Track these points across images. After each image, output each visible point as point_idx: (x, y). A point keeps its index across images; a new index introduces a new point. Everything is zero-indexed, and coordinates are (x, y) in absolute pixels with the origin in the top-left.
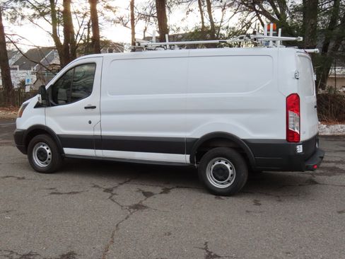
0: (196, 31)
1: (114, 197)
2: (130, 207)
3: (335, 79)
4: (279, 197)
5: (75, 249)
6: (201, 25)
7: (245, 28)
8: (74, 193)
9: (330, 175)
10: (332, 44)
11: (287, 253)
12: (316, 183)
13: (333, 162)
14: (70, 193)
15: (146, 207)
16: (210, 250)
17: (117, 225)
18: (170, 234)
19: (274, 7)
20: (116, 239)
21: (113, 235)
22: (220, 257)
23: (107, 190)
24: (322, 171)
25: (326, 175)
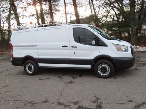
0: (89, 16)
1: (62, 79)
2: (68, 83)
3: (144, 30)
4: (123, 76)
5: (48, 99)
6: (91, 14)
7: (108, 14)
8: (48, 79)
9: (143, 66)
10: (142, 17)
11: (127, 96)
12: (138, 69)
13: (144, 61)
14: (46, 79)
15: (73, 82)
16: (97, 97)
17: (63, 90)
18: (82, 92)
19: (119, 5)
20: (63, 94)
21: (62, 93)
22: (101, 99)
23: (59, 77)
24: (140, 65)
25: (142, 66)
